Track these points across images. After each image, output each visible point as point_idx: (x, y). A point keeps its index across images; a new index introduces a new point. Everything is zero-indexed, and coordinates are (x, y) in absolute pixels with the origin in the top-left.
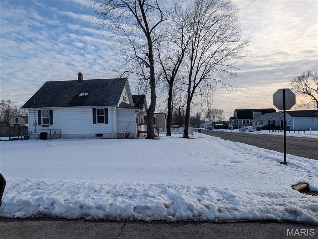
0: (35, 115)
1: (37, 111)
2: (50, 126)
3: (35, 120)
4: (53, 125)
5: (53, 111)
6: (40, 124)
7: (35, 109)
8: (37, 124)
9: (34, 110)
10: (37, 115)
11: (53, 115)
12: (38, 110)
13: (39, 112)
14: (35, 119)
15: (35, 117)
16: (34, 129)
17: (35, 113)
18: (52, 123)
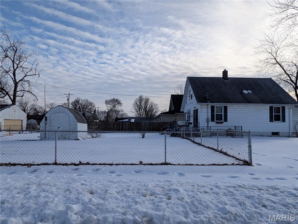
0: (208, 110)
1: (210, 107)
2: (224, 122)
3: (208, 116)
4: (227, 122)
5: (228, 107)
6: (213, 120)
7: (208, 105)
8: (210, 120)
9: (206, 105)
10: (210, 111)
11: (228, 111)
12: (212, 105)
13: (213, 108)
14: (208, 114)
15: (208, 112)
16: (207, 126)
17: (208, 108)
18: (226, 120)
